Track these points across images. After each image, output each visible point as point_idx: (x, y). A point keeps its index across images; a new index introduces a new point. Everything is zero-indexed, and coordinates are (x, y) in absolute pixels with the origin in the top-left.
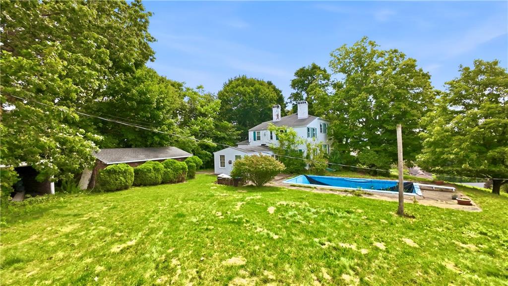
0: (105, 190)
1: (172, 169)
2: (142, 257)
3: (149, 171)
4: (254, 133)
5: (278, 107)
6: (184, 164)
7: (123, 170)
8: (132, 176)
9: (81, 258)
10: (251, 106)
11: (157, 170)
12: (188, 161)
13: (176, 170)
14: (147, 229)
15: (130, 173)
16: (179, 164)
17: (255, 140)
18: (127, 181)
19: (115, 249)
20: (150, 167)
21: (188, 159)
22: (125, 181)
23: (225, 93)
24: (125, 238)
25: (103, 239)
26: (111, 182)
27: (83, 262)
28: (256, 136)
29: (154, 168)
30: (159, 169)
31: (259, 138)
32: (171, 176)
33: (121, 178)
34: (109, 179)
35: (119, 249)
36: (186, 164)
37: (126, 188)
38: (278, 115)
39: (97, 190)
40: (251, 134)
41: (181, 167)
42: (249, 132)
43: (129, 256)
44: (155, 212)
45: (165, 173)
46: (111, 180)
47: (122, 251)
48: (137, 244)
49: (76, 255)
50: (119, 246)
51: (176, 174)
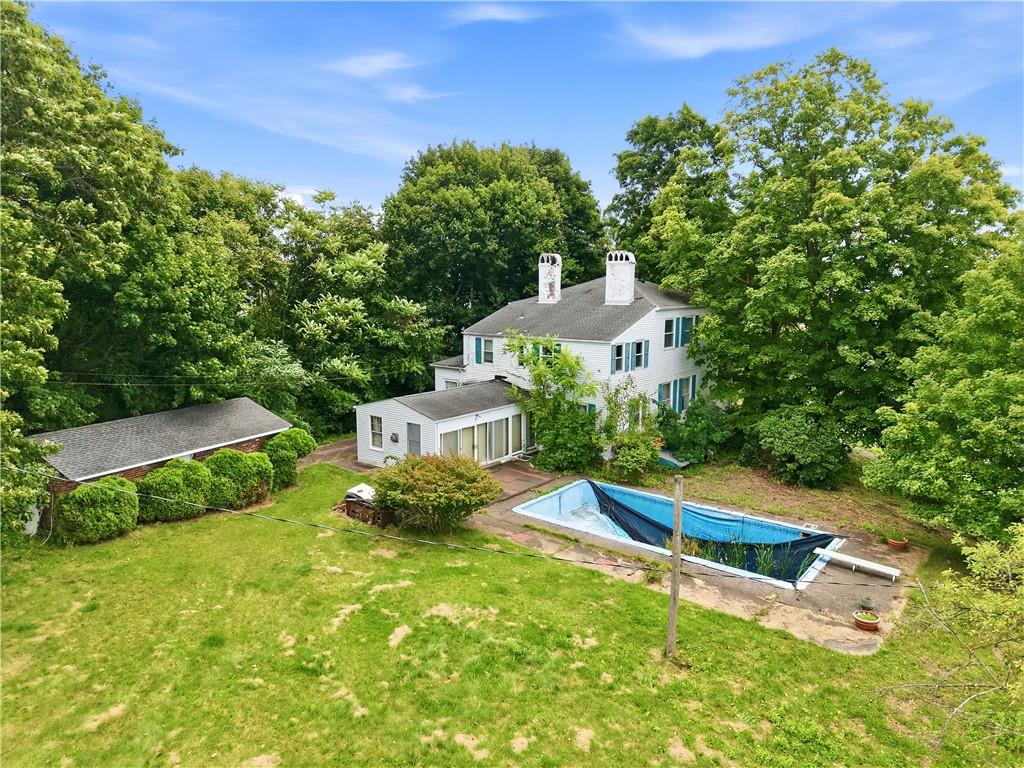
0: (76, 543)
1: (230, 477)
2: (130, 743)
3: (175, 489)
4: (478, 341)
5: (554, 261)
6: (263, 460)
7: (113, 494)
8: (134, 507)
9: (40, 739)
10: (477, 251)
11: (192, 484)
12: (276, 446)
13: (241, 478)
14: (147, 677)
15: (130, 501)
16: (249, 461)
17: (478, 361)
18: (121, 521)
19: (91, 723)
20: (177, 480)
21: (276, 440)
22: (117, 521)
23: (405, 206)
24: (108, 697)
25: (72, 697)
26: (88, 526)
27: (44, 747)
28: (483, 350)
29: (186, 479)
30: (197, 480)
31: (489, 358)
32: (230, 495)
33: (109, 514)
34: (81, 518)
35: (96, 724)
36: (267, 459)
37: (122, 533)
38: (551, 286)
39: (59, 540)
40: (469, 343)
41: (255, 469)
42: (465, 337)
43: (111, 740)
44: (171, 625)
45: (215, 487)
46: (88, 521)
47: (101, 730)
48: (125, 717)
49: (33, 733)
50: (96, 717)
51: (241, 488)
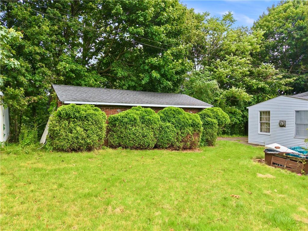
1: (173, 124)
3: (133, 122)
6: (197, 118)
11: (147, 122)
12: (205, 115)
13: (181, 125)
16: (187, 116)
18: (88, 136)
20: (135, 116)
21: (204, 111)
22: (85, 135)
29: (142, 118)
30: (149, 120)
33: (78, 128)
36: (199, 118)
41: (191, 121)
45: (162, 129)
51: (180, 133)
